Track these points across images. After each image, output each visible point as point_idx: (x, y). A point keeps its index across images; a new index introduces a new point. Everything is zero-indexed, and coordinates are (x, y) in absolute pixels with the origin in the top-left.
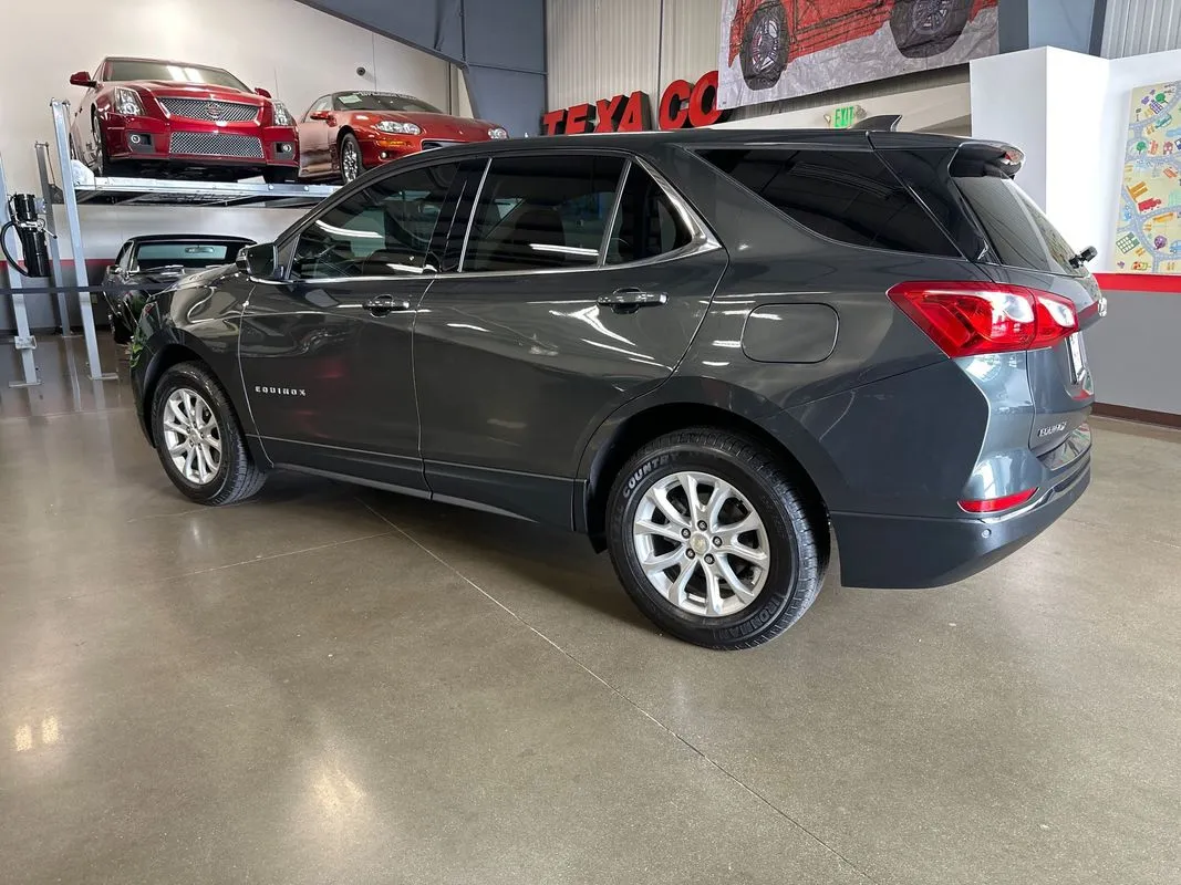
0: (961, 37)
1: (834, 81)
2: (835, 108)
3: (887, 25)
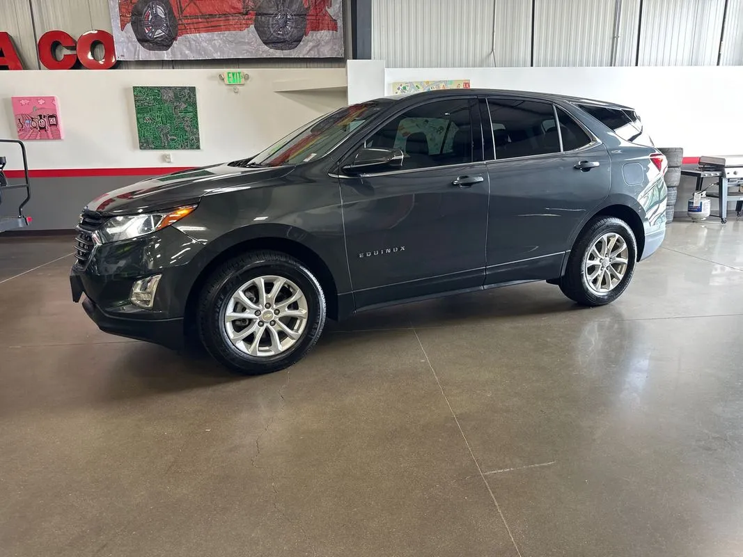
0: (301, 43)
1: (219, 54)
2: (224, 71)
3: (252, 27)
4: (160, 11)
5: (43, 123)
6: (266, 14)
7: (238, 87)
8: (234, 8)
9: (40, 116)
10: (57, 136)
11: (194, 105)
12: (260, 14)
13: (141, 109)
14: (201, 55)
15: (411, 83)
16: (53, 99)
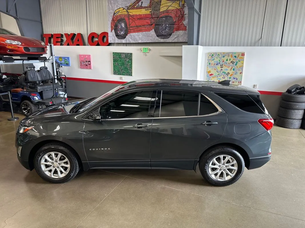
0: (171, 36)
1: (141, 41)
2: (142, 47)
3: (153, 30)
4: (123, 25)
5: (87, 63)
6: (159, 25)
7: (147, 54)
8: (147, 23)
9: (86, 61)
10: (90, 68)
11: (131, 60)
12: (157, 25)
13: (115, 61)
14: (135, 41)
15: (216, 53)
16: (90, 56)
